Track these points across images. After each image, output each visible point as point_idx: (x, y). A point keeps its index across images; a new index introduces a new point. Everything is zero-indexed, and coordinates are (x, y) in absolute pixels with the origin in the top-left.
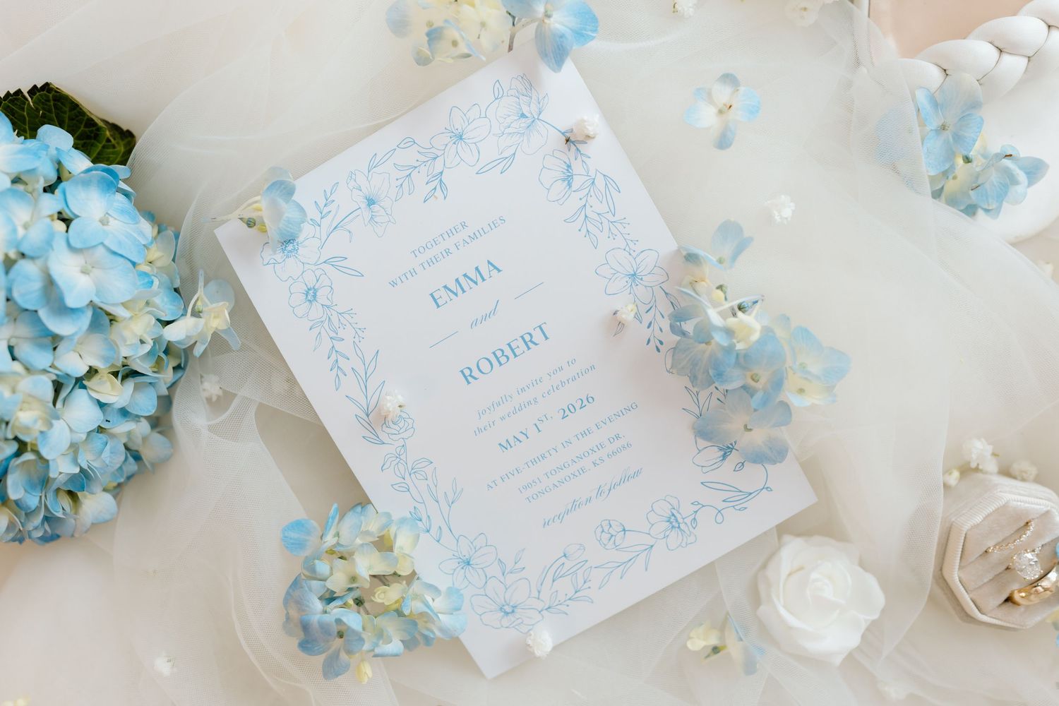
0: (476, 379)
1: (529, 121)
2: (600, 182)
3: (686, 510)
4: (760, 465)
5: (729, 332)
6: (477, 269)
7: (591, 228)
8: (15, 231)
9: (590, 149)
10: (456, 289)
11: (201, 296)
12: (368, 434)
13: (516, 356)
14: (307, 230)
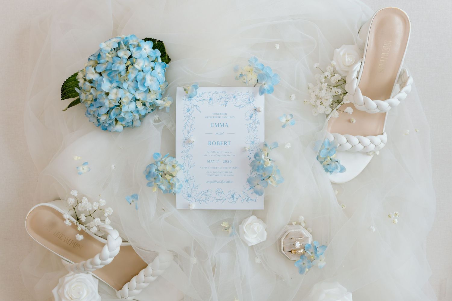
0: (211, 145)
1: (250, 102)
2: (257, 121)
3: (237, 195)
4: (256, 195)
5: (264, 162)
6: (224, 124)
7: (250, 128)
8: (144, 65)
9: (258, 113)
10: (217, 125)
11: (166, 98)
12: (183, 144)
13: (221, 145)
14: (195, 97)
